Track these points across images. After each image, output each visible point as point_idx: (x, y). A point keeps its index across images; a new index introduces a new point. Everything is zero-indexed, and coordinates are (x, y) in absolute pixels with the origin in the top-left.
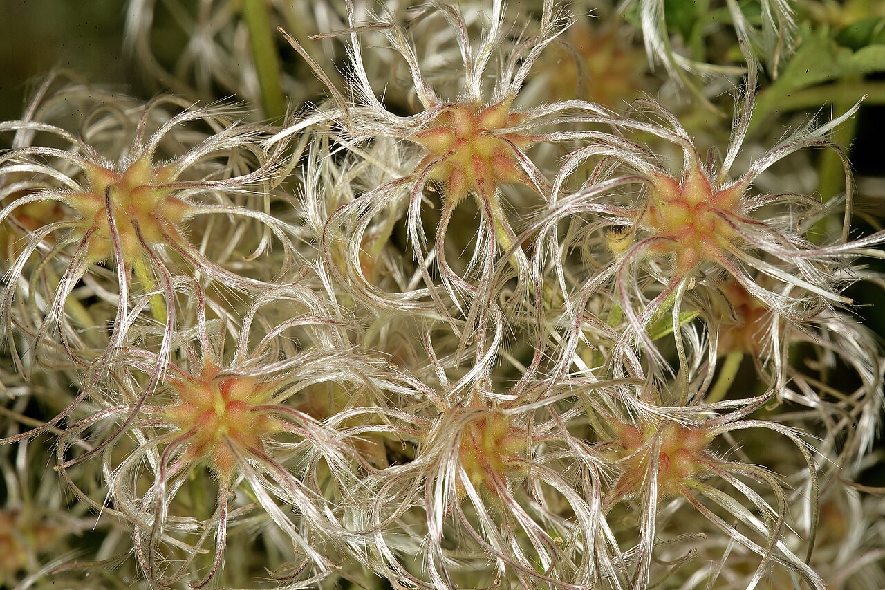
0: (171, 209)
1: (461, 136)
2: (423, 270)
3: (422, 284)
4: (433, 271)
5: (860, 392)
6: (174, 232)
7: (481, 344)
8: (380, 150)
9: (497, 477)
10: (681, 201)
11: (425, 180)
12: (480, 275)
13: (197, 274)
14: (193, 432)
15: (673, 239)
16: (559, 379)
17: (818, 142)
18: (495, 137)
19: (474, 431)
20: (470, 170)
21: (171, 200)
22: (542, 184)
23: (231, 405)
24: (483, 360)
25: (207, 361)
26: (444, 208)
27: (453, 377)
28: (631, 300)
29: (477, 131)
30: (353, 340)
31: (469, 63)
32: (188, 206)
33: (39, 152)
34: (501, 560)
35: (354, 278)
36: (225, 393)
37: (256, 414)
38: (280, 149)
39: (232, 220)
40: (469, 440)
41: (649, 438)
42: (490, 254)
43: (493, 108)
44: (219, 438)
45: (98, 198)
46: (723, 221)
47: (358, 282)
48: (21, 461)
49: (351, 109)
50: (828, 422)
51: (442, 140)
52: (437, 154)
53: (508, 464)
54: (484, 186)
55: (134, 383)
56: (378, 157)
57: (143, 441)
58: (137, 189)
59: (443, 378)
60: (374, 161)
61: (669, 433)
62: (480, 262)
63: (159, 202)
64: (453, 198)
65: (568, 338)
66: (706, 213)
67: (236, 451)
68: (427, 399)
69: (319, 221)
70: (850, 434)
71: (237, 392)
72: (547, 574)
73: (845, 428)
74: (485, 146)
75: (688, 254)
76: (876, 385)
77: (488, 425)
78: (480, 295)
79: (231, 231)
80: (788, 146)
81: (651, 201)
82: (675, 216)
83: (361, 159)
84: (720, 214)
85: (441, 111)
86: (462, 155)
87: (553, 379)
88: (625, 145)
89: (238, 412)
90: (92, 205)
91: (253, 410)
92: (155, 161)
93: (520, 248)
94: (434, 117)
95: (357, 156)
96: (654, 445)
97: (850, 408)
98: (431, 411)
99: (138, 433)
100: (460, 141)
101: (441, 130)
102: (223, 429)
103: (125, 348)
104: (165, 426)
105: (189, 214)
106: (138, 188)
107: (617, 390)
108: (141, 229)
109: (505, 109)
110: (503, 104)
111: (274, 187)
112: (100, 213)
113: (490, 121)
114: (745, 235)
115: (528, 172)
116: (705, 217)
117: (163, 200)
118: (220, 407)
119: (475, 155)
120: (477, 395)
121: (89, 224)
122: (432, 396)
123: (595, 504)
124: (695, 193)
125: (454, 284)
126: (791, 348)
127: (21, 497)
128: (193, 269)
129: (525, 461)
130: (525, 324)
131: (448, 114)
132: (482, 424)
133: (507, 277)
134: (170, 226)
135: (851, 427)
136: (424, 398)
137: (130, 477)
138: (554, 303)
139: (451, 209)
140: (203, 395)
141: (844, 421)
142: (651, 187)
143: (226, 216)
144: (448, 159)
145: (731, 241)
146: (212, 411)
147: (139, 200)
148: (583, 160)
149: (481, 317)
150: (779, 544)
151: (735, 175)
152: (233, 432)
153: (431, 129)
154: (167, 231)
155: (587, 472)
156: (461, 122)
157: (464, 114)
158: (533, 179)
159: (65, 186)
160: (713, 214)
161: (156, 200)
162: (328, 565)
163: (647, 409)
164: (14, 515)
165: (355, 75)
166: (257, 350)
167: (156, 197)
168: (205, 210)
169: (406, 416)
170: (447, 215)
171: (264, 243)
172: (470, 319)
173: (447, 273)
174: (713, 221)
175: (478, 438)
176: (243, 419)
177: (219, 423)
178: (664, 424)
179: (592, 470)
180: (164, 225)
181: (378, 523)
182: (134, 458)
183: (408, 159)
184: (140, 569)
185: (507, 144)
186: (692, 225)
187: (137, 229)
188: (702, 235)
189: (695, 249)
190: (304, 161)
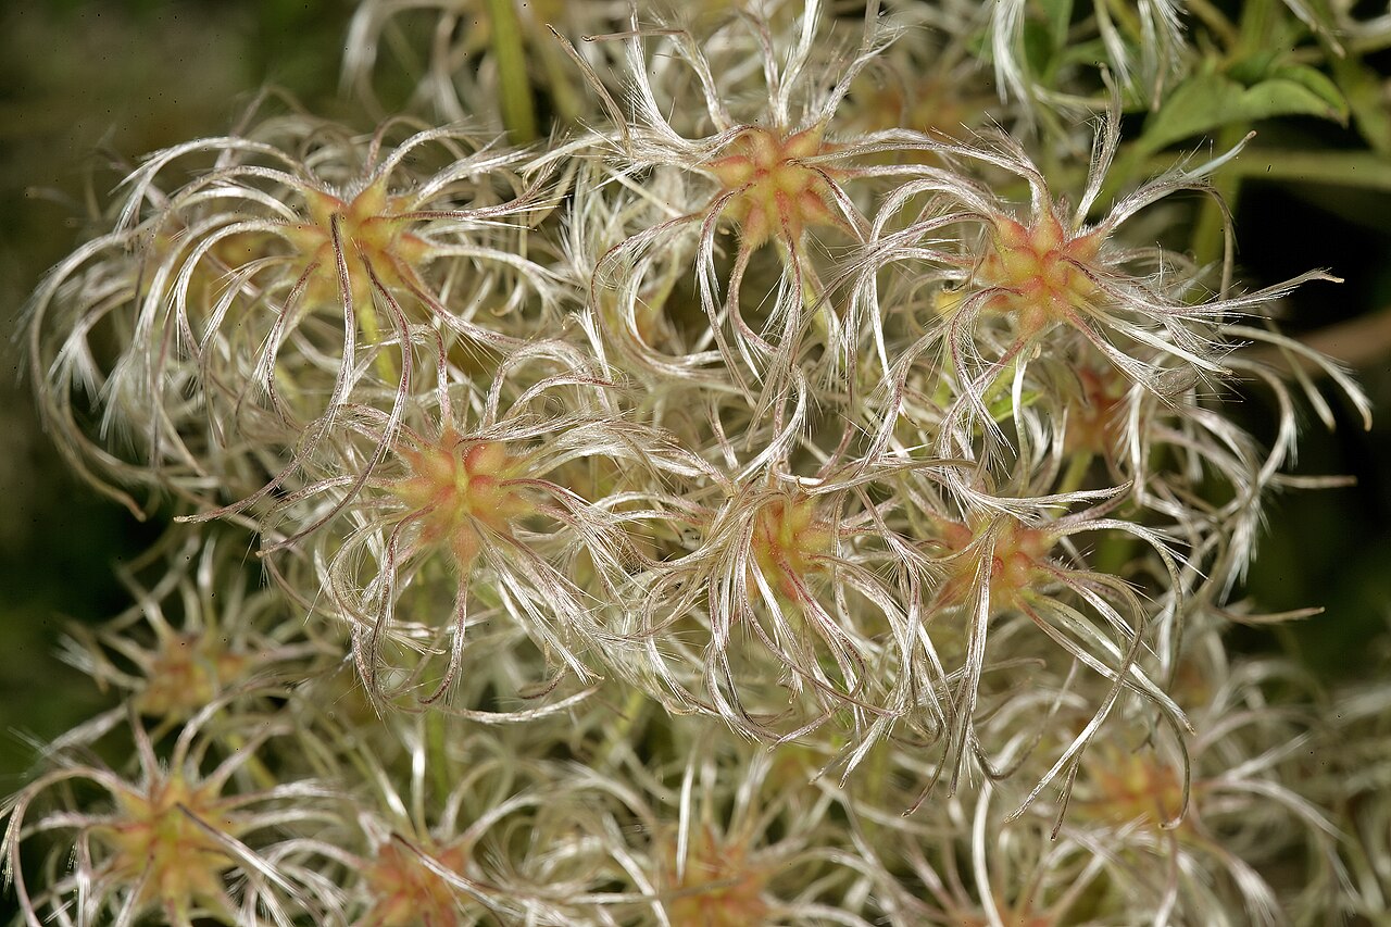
0: (407, 248)
1: (763, 166)
2: (715, 330)
3: (713, 346)
4: (727, 328)
5: (1234, 506)
6: (411, 274)
7: (779, 419)
8: (663, 184)
9: (796, 575)
10: (1028, 249)
11: (716, 219)
12: (782, 331)
13: (437, 321)
14: (429, 509)
15: (1018, 292)
16: (874, 459)
17: (1195, 185)
18: (804, 166)
19: (769, 519)
20: (773, 208)
21: (406, 237)
22: (859, 225)
23: (476, 480)
24: (782, 436)
25: (447, 427)
26: (740, 253)
27: (745, 458)
28: (966, 360)
29: (782, 161)
30: (623, 407)
31: (773, 83)
32: (428, 245)
33: (250, 172)
34: (798, 675)
35: (627, 337)
36: (468, 465)
37: (507, 490)
38: (542, 178)
39: (479, 266)
40: (762, 531)
41: (980, 536)
42: (794, 306)
43: (802, 134)
44: (459, 517)
45: (321, 230)
46: (1078, 270)
47: (631, 343)
48: (205, 577)
49: (631, 130)
50: (1195, 539)
51: (739, 171)
52: (732, 187)
53: (809, 562)
54: (790, 226)
55: (356, 454)
56: (658, 195)
57: (362, 523)
58: (368, 221)
59: (732, 460)
60: (655, 200)
61: (1004, 532)
62: (782, 316)
63: (394, 236)
64: (750, 242)
65: (884, 417)
66: (1057, 263)
67: (482, 532)
68: (713, 483)
69: (585, 268)
70: (1221, 554)
71: (484, 464)
72: (852, 695)
73: (1215, 547)
74: (793, 179)
75: (1034, 312)
76: (1253, 495)
77: (786, 513)
78: (780, 356)
79: (478, 279)
80: (1158, 186)
81: (992, 247)
82: (1022, 265)
83: (638, 197)
84: (1076, 263)
85: (740, 134)
86: (761, 191)
87: (866, 459)
88: (960, 182)
89: (484, 488)
90: (313, 239)
91: (503, 485)
92: (390, 190)
93: (828, 302)
94: (731, 140)
95: (633, 192)
96: (987, 540)
97: (1221, 523)
98: (717, 497)
99: (357, 514)
100: (761, 172)
101: (739, 159)
102: (465, 508)
103: (350, 406)
104: (394, 507)
105: (429, 255)
106: (369, 219)
107: (944, 475)
108: (373, 266)
109: (815, 137)
110: (815, 130)
111: (533, 225)
112: (323, 247)
113: (798, 149)
114: (1105, 287)
115: (844, 210)
116: (1057, 268)
117: (398, 235)
118: (462, 482)
119: (779, 190)
120: (773, 478)
121: (306, 263)
122: (717, 477)
123: (913, 613)
124: (1044, 240)
125: (751, 344)
126: (1152, 447)
127: (203, 619)
128: (431, 315)
129: (830, 558)
130: (832, 402)
131: (746, 138)
132: (779, 512)
133: (812, 342)
134: (406, 266)
135: (1222, 546)
136: (708, 482)
137: (351, 560)
138: (867, 379)
139: (749, 253)
140: (442, 466)
141: (1213, 539)
142: (993, 228)
143: (471, 262)
144: (746, 193)
145: (1088, 298)
146: (452, 486)
147: (368, 234)
148: (910, 196)
149: (782, 383)
150: (1133, 668)
151: (1092, 220)
152: (478, 512)
153: (724, 157)
154: (402, 272)
155: (904, 572)
156: (762, 149)
157: (766, 139)
158: (850, 218)
159: (277, 215)
160: (1067, 264)
161: (390, 235)
162: (588, 674)
163: (980, 499)
164: (193, 640)
165: (637, 88)
166: (509, 413)
167: (389, 231)
168: (447, 251)
169: (686, 504)
170: (743, 261)
171: (517, 296)
172: (767, 387)
173: (743, 331)
174: (1066, 272)
175: (774, 530)
176: (488, 495)
177: (460, 500)
178: (1000, 518)
179: (910, 568)
180: (399, 265)
181: (649, 627)
182: (356, 540)
183: (695, 199)
184: (358, 675)
185: (820, 175)
186: (1040, 278)
187: (368, 265)
188: (1053, 291)
189: (1043, 307)
190: (571, 193)
